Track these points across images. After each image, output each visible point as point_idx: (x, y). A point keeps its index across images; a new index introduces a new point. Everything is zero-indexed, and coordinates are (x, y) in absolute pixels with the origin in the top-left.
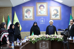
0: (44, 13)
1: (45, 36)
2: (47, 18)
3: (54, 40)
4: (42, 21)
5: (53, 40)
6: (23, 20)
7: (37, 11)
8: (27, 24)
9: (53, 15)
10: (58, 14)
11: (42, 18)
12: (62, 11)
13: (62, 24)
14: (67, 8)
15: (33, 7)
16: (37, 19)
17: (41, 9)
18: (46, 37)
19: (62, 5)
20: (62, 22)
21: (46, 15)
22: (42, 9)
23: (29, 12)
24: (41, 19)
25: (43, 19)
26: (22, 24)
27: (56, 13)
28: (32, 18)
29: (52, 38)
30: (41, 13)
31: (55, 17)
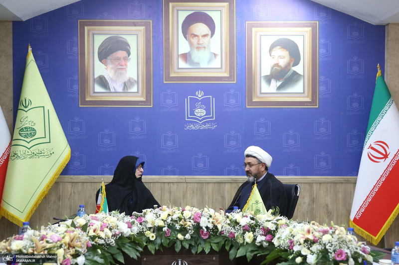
0: (210, 61)
1: (190, 224)
2: (232, 91)
3: (250, 256)
4: (200, 112)
5: (244, 257)
6: (85, 102)
7: (168, 49)
8: (107, 131)
9: (268, 79)
10: (299, 69)
11: (200, 95)
12: (323, 51)
13: (322, 130)
14: (355, 34)
15: (147, 25)
16: (169, 101)
17: (194, 41)
18: (198, 227)
19: (323, 14)
20: (322, 120)
21: (226, 75)
22: (202, 40)
23: (121, 54)
24: (194, 102)
25: (206, 103)
26: (77, 129)
27: (283, 63)
28: (136, 94)
29: (240, 241)
30: (192, 63)
31: (279, 88)
